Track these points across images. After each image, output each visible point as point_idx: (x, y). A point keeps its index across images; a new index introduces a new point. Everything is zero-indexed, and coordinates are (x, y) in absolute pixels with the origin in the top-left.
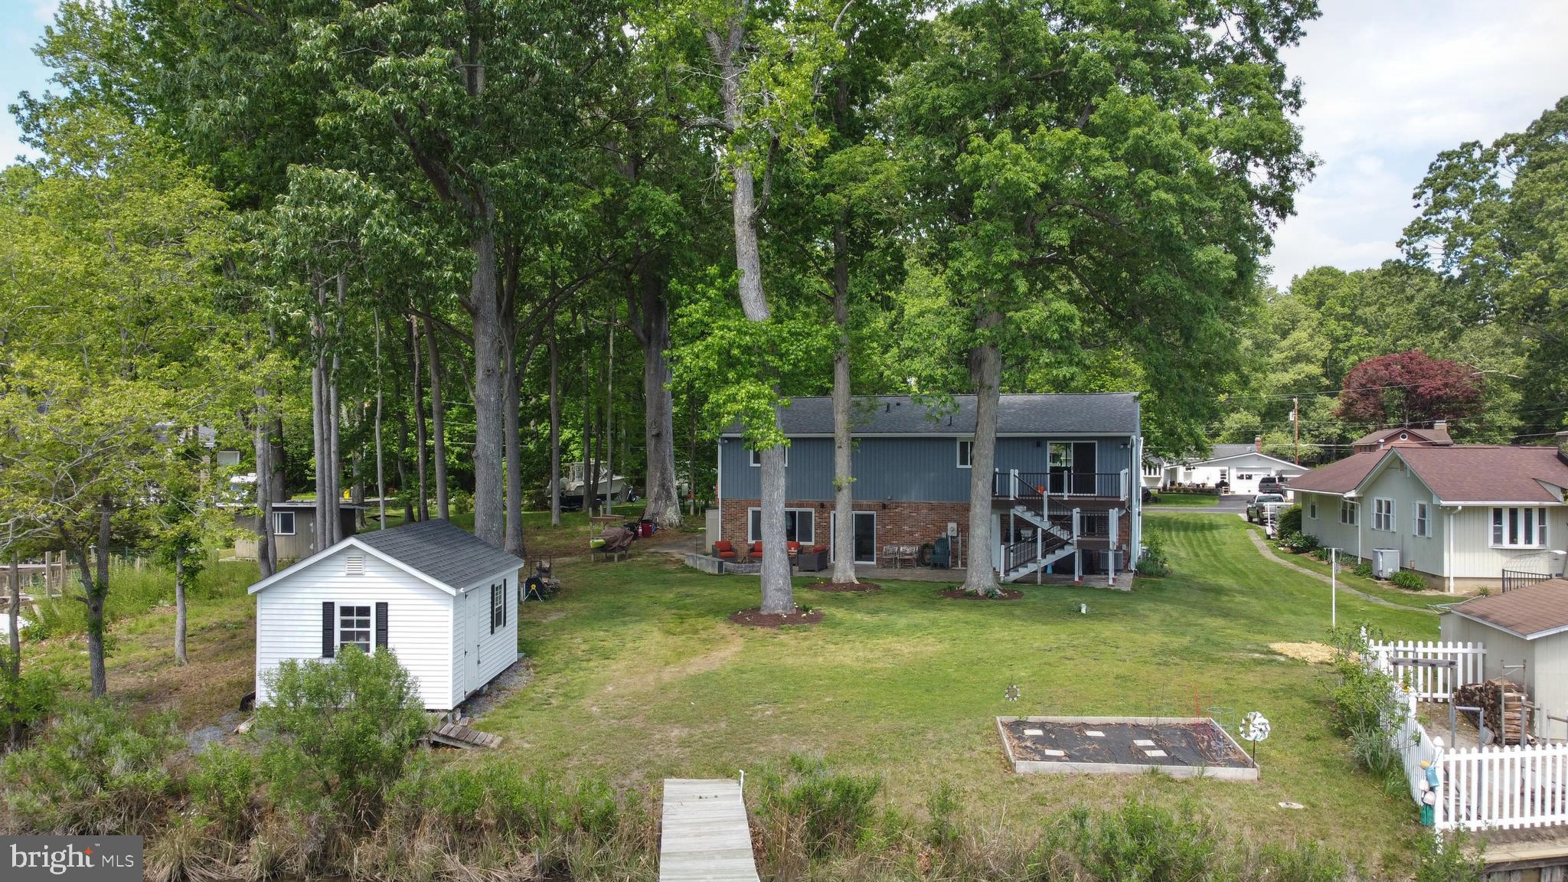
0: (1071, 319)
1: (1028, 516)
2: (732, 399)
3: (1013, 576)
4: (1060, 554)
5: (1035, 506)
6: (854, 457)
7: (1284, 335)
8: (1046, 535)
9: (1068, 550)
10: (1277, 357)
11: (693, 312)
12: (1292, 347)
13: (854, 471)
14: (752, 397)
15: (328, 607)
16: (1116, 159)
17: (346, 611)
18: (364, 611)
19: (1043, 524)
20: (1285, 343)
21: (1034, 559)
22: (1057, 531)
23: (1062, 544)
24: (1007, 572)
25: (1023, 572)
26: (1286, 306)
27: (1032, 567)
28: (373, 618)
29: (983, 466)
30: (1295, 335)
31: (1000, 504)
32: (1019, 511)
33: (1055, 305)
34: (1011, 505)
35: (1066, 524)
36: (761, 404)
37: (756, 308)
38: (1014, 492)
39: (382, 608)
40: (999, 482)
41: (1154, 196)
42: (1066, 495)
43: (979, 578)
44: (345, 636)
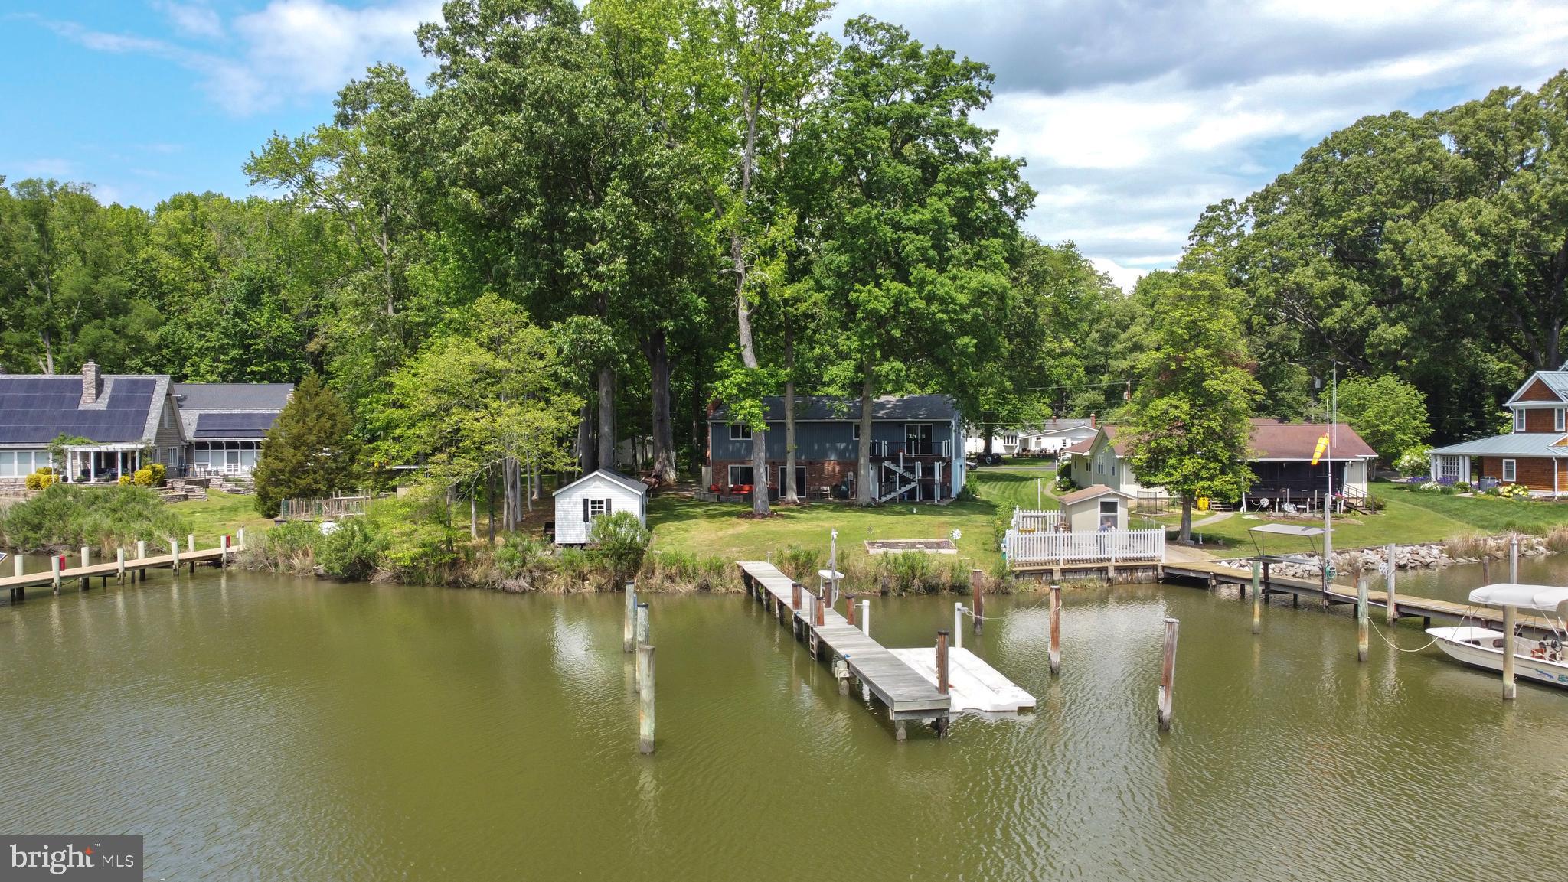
0: (901, 370)
1: (892, 467)
2: (742, 408)
3: (884, 499)
4: (909, 487)
5: (896, 461)
6: (796, 434)
7: (1124, 329)
8: (902, 477)
9: (913, 485)
10: (1118, 347)
11: (724, 365)
12: (1130, 339)
13: (797, 441)
14: (751, 406)
15: (586, 501)
16: (921, 298)
17: (593, 502)
18: (601, 502)
19: (900, 470)
20: (1124, 336)
21: (894, 490)
22: (907, 475)
23: (909, 481)
24: (880, 498)
25: (889, 497)
26: (1127, 305)
27: (893, 495)
28: (605, 505)
29: (865, 441)
30: (1133, 329)
31: (876, 459)
32: (886, 464)
33: (894, 364)
34: (883, 460)
35: (912, 470)
36: (756, 410)
37: (750, 361)
38: (884, 453)
39: (609, 501)
40: (874, 448)
41: (937, 317)
42: (913, 455)
43: (863, 498)
44: (593, 513)
